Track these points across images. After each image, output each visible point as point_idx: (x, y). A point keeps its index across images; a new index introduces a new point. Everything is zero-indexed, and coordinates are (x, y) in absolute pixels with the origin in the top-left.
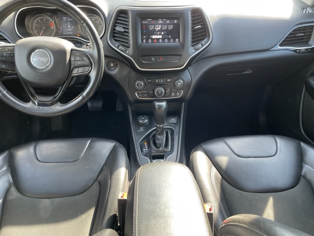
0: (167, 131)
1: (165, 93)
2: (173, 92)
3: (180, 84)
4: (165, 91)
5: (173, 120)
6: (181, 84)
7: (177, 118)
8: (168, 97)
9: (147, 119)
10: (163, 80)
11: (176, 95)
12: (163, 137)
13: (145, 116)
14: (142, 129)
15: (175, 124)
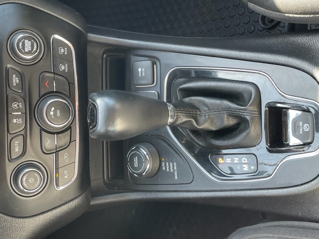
0: (182, 90)
1: (57, 94)
2: (55, 66)
3: (28, 44)
4: (51, 94)
5: (142, 68)
6: (29, 38)
7: (133, 58)
8: (71, 84)
9: (137, 149)
10: (15, 100)
11: (67, 59)
12: (205, 104)
13: (129, 155)
14: (171, 167)
15: (154, 63)
